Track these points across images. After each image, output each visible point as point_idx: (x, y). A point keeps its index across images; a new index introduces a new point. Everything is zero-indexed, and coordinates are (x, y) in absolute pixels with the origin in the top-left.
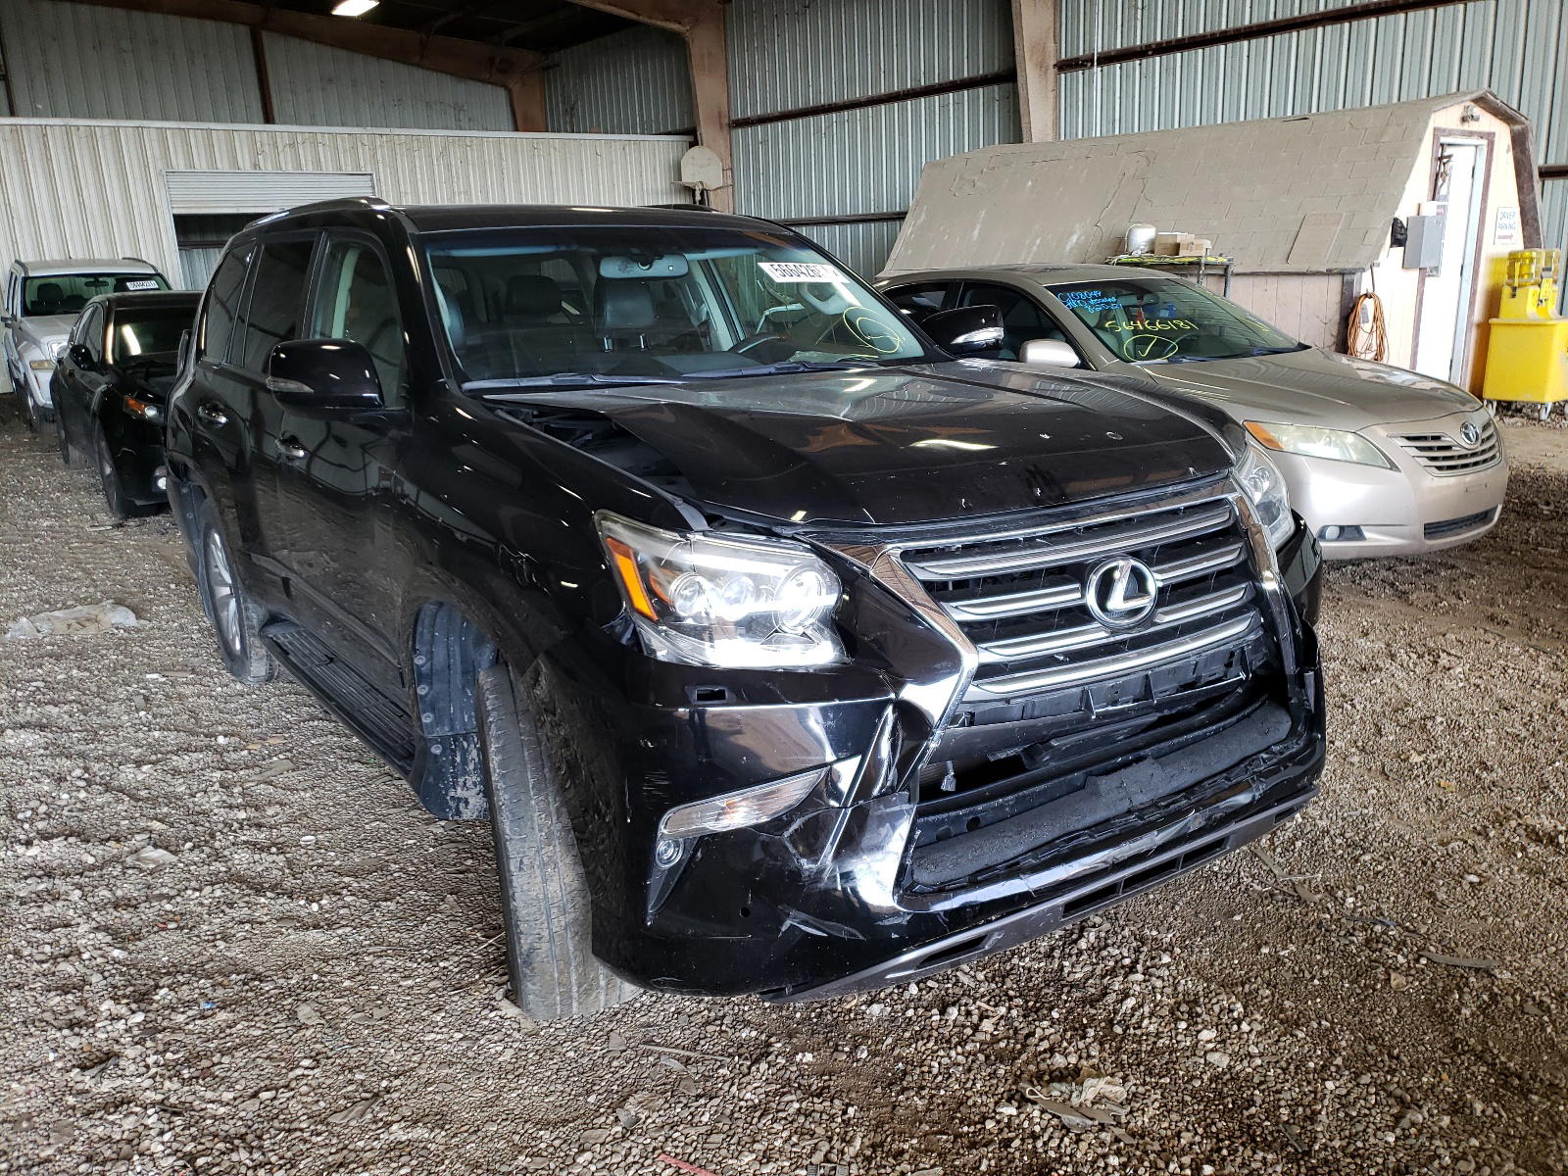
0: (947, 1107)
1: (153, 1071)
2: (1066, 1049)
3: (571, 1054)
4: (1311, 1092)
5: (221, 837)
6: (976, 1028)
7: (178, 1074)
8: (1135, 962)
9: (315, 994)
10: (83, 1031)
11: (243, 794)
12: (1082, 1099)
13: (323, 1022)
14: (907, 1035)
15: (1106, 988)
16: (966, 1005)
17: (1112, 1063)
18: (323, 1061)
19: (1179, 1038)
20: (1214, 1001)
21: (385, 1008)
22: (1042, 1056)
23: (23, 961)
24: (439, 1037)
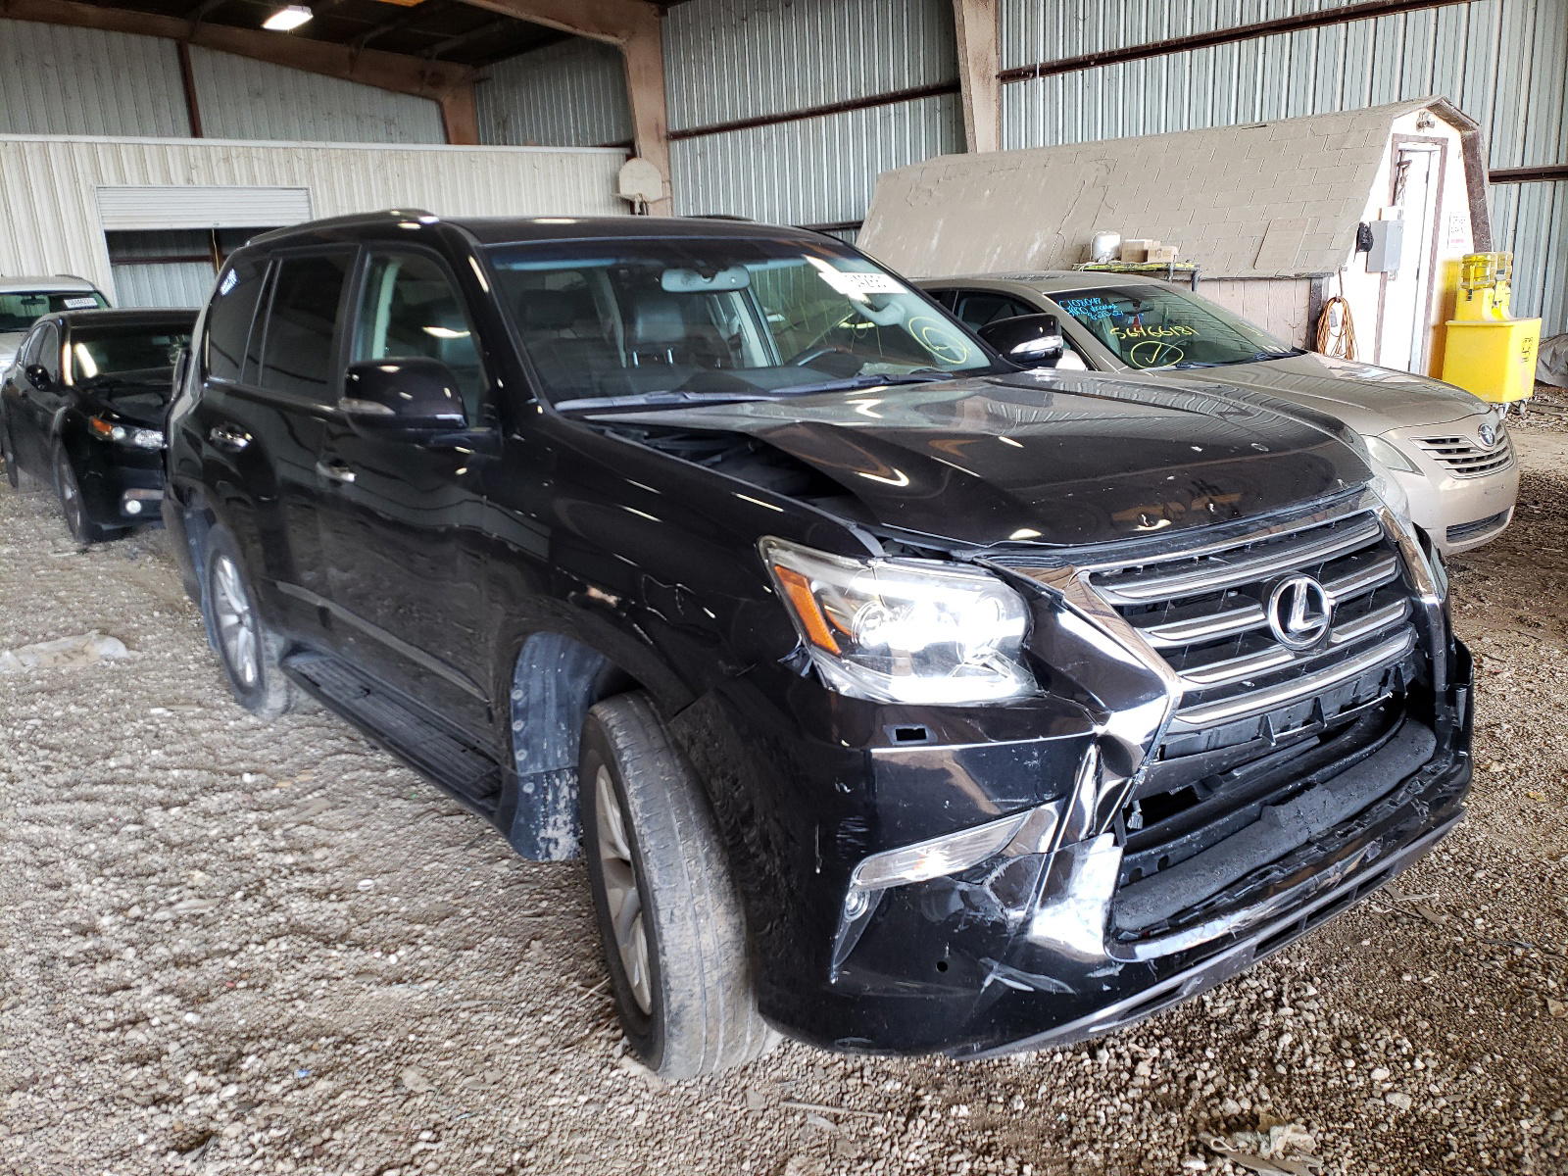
0: (1126, 1162)
1: (260, 1151)
2: (1234, 1093)
3: (710, 1116)
4: (1507, 1133)
5: (272, 884)
6: (1132, 1072)
7: (288, 1153)
8: (1280, 993)
9: (418, 1057)
10: (171, 1108)
11: (285, 837)
12: (1272, 1151)
13: (433, 1088)
14: (1062, 1082)
15: (1256, 1024)
16: (1114, 1046)
17: (1287, 1107)
18: (444, 1133)
19: (1351, 1077)
20: (1378, 1036)
21: (497, 1070)
22: (1212, 1102)
23: (86, 1030)
24: (563, 1101)
